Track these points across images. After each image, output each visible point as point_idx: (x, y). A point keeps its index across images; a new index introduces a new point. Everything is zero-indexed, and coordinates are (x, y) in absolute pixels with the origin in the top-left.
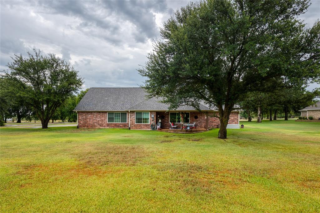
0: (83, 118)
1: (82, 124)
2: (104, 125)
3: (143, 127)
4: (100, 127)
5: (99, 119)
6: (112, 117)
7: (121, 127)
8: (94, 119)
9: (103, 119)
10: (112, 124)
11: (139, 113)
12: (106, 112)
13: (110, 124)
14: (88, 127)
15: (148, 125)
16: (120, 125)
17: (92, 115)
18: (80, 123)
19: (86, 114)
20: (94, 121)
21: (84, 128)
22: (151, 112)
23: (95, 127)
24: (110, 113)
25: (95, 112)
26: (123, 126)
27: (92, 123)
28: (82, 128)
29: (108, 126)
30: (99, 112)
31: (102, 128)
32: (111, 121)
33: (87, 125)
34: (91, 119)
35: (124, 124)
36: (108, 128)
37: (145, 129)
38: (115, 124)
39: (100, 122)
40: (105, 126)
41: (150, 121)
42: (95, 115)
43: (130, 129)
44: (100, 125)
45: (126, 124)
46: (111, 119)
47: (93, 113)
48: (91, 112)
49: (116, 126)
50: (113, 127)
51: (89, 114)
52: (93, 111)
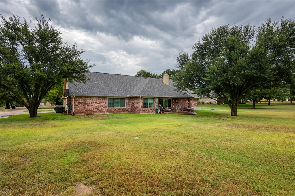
0: (80, 103)
1: (79, 110)
2: (103, 110)
3: (149, 111)
4: (99, 113)
5: (99, 104)
6: (112, 102)
7: (120, 112)
8: (93, 104)
9: (103, 104)
10: (112, 109)
11: (146, 99)
12: (105, 97)
13: (110, 109)
14: (86, 113)
15: (153, 109)
16: (120, 110)
17: (91, 100)
18: (77, 109)
19: (84, 99)
20: (93, 107)
21: (81, 114)
22: (155, 98)
23: (94, 113)
24: (111, 98)
25: (94, 97)
26: (122, 111)
27: (91, 109)
28: (79, 115)
29: (108, 111)
30: (99, 97)
31: (102, 113)
32: (111, 107)
33: (84, 111)
34: (89, 105)
35: (123, 109)
36: (108, 113)
37: (151, 113)
38: (115, 109)
39: (100, 108)
40: (104, 112)
41: (155, 105)
42: (94, 100)
43: (139, 113)
44: (100, 111)
45: (125, 109)
46: (110, 104)
47: (92, 98)
48: (90, 97)
49: (116, 111)
50: (113, 112)
51: (87, 99)
52: (92, 96)
